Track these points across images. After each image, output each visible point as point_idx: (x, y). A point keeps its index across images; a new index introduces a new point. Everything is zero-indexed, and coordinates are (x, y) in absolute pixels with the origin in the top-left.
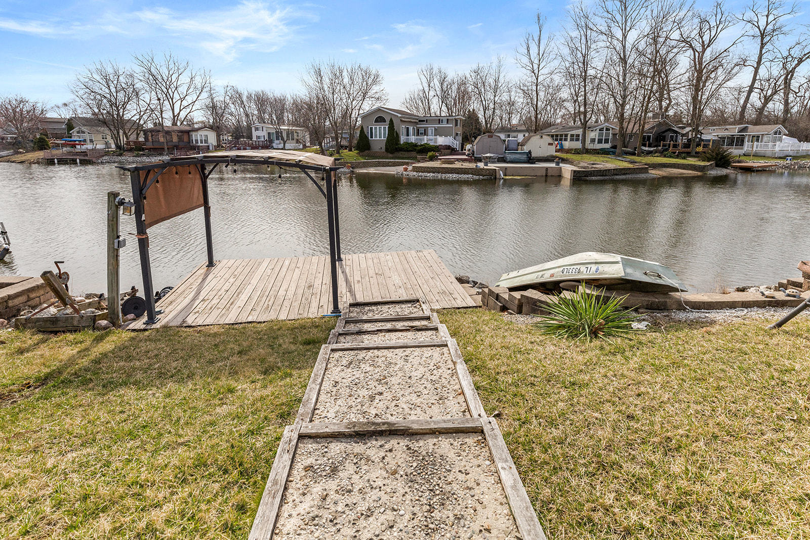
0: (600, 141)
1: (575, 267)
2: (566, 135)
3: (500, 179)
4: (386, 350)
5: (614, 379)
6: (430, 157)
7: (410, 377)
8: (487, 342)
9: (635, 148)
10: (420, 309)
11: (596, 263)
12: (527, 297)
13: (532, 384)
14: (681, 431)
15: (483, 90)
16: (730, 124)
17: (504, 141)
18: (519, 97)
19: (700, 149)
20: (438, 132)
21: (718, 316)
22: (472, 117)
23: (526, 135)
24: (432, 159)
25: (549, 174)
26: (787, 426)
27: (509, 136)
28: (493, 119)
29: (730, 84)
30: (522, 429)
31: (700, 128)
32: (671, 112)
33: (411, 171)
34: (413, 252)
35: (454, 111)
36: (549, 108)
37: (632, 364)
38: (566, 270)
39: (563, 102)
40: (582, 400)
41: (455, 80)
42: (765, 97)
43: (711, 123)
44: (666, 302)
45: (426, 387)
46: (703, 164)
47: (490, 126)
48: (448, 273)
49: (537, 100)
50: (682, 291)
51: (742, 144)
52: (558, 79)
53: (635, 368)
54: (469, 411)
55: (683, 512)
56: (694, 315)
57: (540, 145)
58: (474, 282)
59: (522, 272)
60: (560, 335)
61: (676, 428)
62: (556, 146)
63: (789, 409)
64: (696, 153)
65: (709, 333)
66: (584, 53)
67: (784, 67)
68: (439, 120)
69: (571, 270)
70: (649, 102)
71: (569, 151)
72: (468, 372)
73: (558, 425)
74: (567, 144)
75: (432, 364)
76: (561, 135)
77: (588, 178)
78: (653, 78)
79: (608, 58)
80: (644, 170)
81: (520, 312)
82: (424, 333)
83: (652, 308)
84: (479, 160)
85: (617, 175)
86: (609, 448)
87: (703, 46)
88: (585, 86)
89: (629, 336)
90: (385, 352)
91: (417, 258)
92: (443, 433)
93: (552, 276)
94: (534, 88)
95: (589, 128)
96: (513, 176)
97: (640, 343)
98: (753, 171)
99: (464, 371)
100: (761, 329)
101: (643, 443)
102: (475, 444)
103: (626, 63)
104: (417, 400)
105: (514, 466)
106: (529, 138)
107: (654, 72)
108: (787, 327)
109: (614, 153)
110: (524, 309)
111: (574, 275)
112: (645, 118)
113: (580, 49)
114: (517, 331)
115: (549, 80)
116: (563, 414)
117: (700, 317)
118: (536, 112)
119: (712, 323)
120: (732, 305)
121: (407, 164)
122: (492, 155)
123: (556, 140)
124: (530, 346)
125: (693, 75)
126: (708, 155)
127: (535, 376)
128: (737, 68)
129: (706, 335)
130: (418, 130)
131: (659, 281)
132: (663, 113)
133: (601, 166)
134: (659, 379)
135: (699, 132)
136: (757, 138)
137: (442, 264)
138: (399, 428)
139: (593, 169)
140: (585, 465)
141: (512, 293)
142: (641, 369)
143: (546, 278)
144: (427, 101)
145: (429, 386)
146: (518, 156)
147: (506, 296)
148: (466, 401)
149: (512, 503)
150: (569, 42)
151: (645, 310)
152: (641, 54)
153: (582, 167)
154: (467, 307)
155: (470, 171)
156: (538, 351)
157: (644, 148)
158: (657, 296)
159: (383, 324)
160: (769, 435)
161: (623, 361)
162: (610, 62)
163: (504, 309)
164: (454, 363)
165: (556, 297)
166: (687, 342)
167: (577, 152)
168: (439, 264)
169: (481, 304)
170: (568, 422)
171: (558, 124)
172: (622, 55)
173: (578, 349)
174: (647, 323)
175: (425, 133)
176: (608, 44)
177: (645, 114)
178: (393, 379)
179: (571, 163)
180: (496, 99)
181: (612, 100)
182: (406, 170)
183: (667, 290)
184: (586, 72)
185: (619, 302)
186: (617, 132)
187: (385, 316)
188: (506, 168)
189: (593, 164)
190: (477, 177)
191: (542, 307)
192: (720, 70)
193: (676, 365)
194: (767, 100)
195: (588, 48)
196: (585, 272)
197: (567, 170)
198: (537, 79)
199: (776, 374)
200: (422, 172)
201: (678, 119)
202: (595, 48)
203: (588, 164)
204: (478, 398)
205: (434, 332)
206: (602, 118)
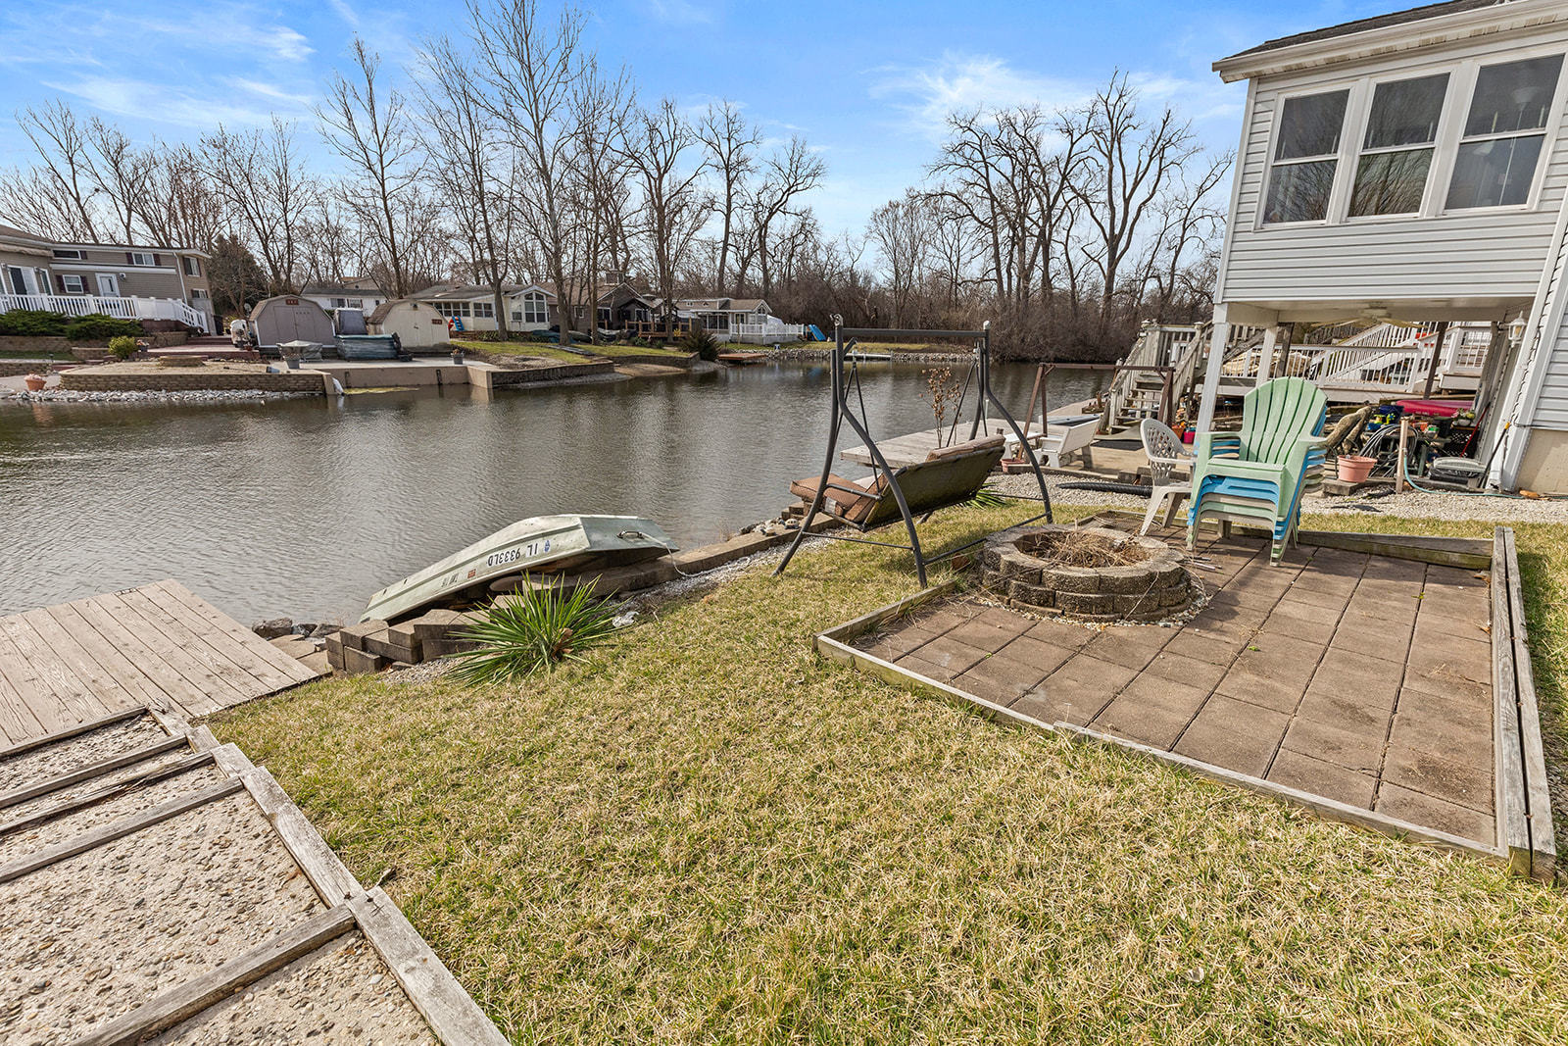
0: (530, 318)
1: (510, 549)
2: (466, 305)
3: (336, 396)
4: (45, 871)
5: (594, 717)
6: (118, 349)
7: (140, 904)
8: (349, 744)
9: (590, 331)
10: (157, 728)
11: (544, 535)
12: (428, 627)
13: (456, 785)
14: (688, 756)
15: (248, 192)
16: (710, 297)
17: (331, 313)
18: (348, 219)
19: (678, 333)
20: (127, 286)
21: (719, 575)
22: (231, 254)
23: (383, 301)
24: (125, 354)
25: (445, 381)
26: (796, 692)
27: (341, 303)
28: (290, 263)
29: (698, 235)
30: (443, 877)
31: (674, 301)
32: (632, 273)
33: (59, 388)
34: (110, 599)
35: (174, 234)
36: (420, 248)
37: (618, 684)
38: (495, 558)
39: (448, 238)
40: (546, 774)
41: (159, 155)
42: (742, 258)
43: (686, 293)
44: (655, 573)
45: (194, 906)
46: (685, 355)
47: (288, 277)
48: (226, 622)
49: (392, 230)
50: (673, 551)
51: (727, 327)
52: (429, 193)
53: (622, 689)
54: (322, 900)
55: (698, 867)
56: (692, 582)
57: (414, 324)
58: (306, 627)
59: (412, 581)
60: (499, 677)
61: (682, 753)
62: (450, 326)
63: (797, 671)
64: (675, 339)
65: (710, 603)
66: (470, 147)
67: (756, 219)
68: (129, 254)
69: (503, 557)
70: (596, 253)
71: (476, 336)
72: (307, 823)
73: (510, 836)
74: (470, 322)
75: (206, 845)
76: (456, 305)
77: (519, 386)
78: (596, 211)
79: (517, 164)
80: (607, 368)
81: (418, 658)
82: (171, 784)
83: (638, 587)
84: (276, 356)
85: (566, 377)
86: (595, 831)
87: (659, 169)
88: (484, 212)
89: (611, 642)
90: (40, 878)
91: (124, 609)
92: (255, 981)
93: (472, 574)
94: (380, 203)
95: (506, 292)
96: (366, 387)
97: (627, 647)
98: (743, 365)
99: (296, 826)
100: (766, 579)
101: (642, 797)
102: (341, 960)
103: (549, 178)
104: (171, 944)
105: (431, 954)
106: (388, 310)
107: (596, 201)
108: (790, 569)
109: (557, 340)
110: (426, 652)
111: (511, 565)
112: (595, 280)
113: (461, 136)
114: (416, 697)
115: (409, 190)
116: (518, 811)
117: (700, 584)
118: (395, 255)
119: (715, 586)
120: (733, 556)
121: (41, 369)
122: (306, 344)
123: (448, 314)
124: (445, 717)
125: (652, 214)
126: (689, 342)
127: (460, 769)
128: (705, 212)
129: (708, 607)
130: (59, 278)
131: (641, 544)
132: (619, 272)
133: (539, 363)
134: (656, 693)
135: (672, 306)
136: (741, 318)
137: (208, 606)
138: (121, 1037)
139: (526, 369)
140: (561, 878)
141: (394, 628)
142: (631, 687)
143: (462, 580)
144: (71, 200)
145: (203, 897)
146: (369, 346)
147: (384, 638)
148: (311, 884)
149: (434, 1022)
150: (437, 119)
151: (629, 594)
152: (570, 166)
153: (505, 366)
154: (296, 686)
155: (254, 382)
156: (461, 721)
157: (602, 331)
158: (641, 567)
159: (25, 808)
160: (781, 713)
161: (605, 684)
162: (521, 171)
163: (383, 663)
164: (270, 819)
165: (482, 612)
166: (686, 625)
167: (492, 337)
168: (200, 611)
169: (330, 668)
170: (527, 822)
171: (447, 282)
172: (540, 163)
173: (533, 691)
174: (633, 613)
175: (87, 286)
176: (513, 138)
177: (595, 274)
178: (82, 934)
179: (485, 358)
180: (290, 217)
181: (538, 242)
182: (39, 386)
183: (654, 554)
184: (480, 184)
185: (588, 590)
186: (556, 302)
187: (30, 785)
188: (347, 372)
189: (525, 360)
190: (276, 395)
191: (459, 638)
192: (685, 211)
193: (675, 662)
194: (745, 263)
195: (477, 138)
196: (528, 555)
197: (479, 371)
198: (383, 185)
199: (782, 632)
200: (100, 389)
201: (642, 282)
202: (490, 140)
203: (516, 360)
204: (341, 864)
205: (205, 770)
206: (527, 276)
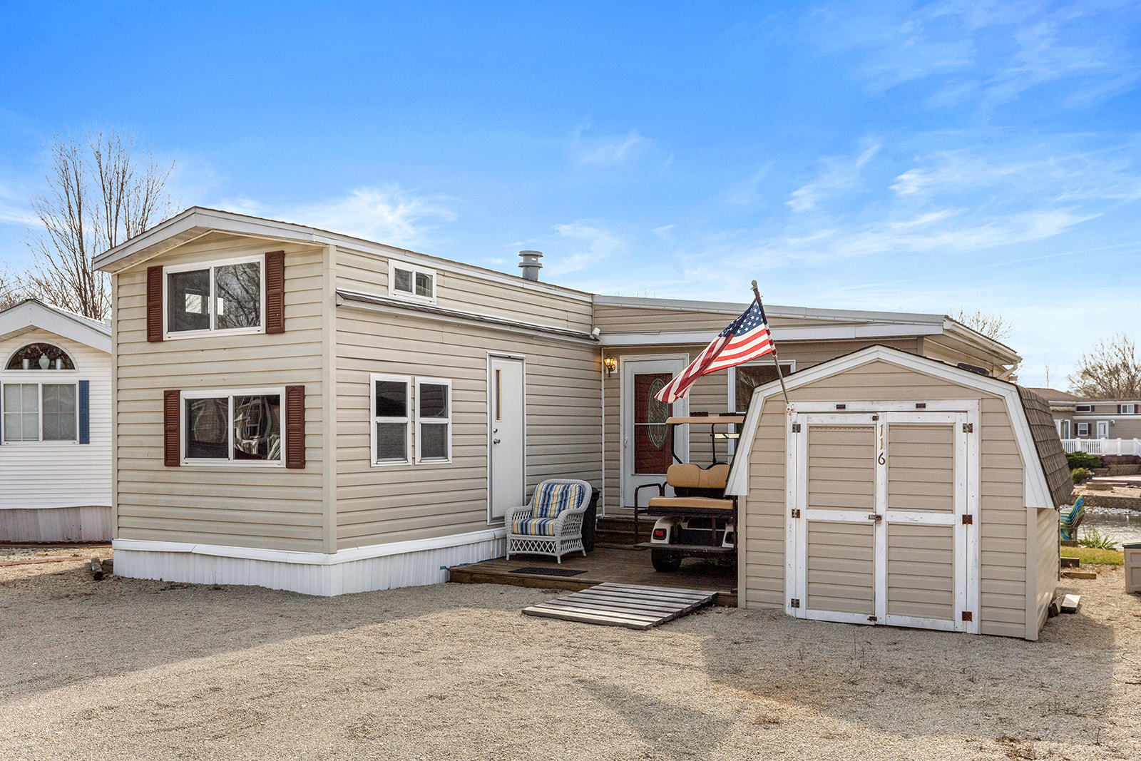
6: (1075, 477)
20: (1116, 430)
24: (1077, 481)
68: (1119, 406)
130: (1076, 425)
155: (1129, 503)
175: (1091, 431)
